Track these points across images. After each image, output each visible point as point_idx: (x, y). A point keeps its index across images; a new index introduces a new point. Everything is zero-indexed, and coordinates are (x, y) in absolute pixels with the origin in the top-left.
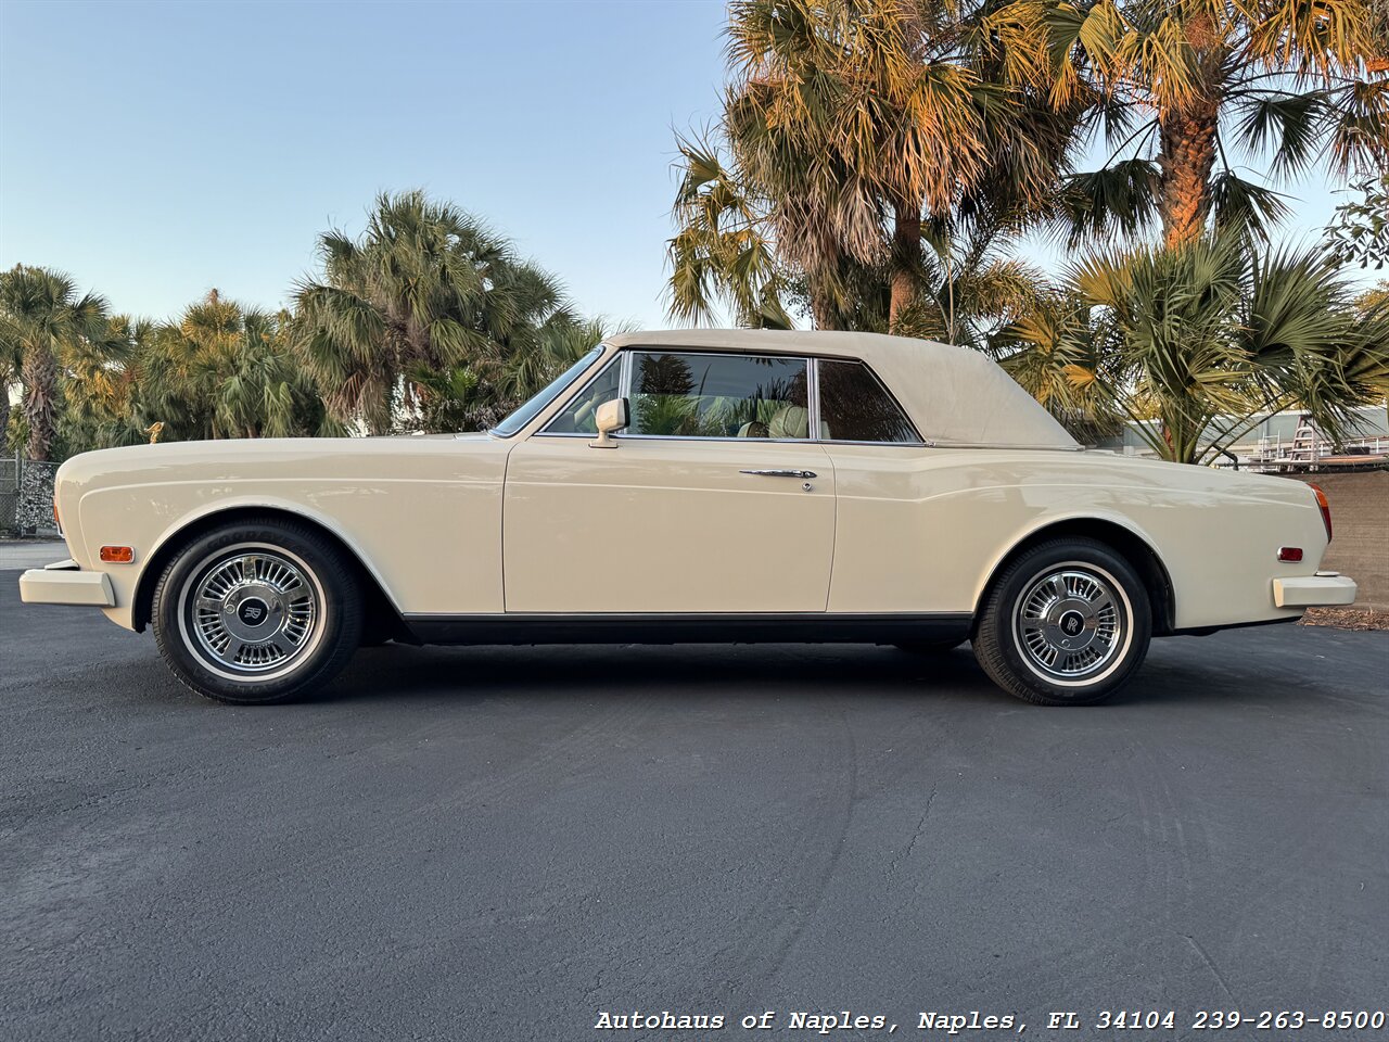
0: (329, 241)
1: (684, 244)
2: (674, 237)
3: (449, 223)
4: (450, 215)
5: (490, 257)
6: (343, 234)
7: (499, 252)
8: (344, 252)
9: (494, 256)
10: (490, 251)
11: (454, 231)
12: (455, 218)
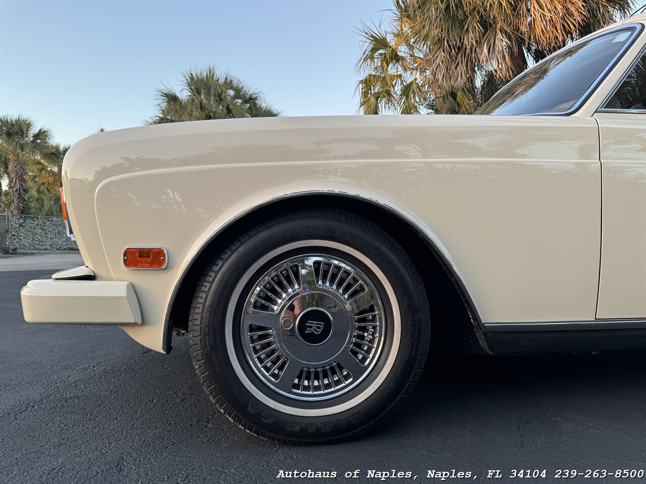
0: (166, 95)
1: (367, 83)
2: (362, 80)
3: (229, 84)
4: (229, 80)
5: (250, 101)
6: (173, 91)
7: (255, 99)
8: (174, 101)
9: (253, 101)
10: (251, 99)
11: (232, 88)
12: (231, 81)
